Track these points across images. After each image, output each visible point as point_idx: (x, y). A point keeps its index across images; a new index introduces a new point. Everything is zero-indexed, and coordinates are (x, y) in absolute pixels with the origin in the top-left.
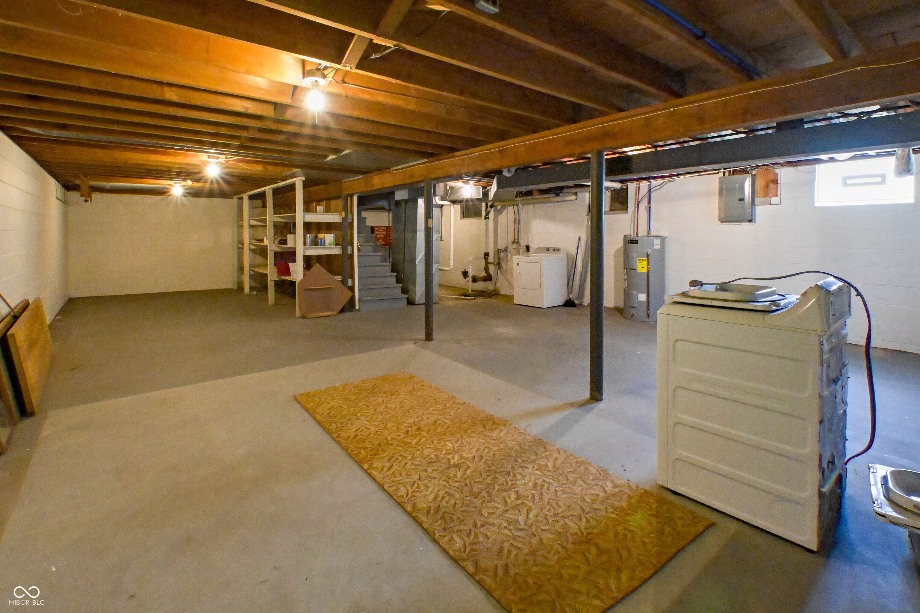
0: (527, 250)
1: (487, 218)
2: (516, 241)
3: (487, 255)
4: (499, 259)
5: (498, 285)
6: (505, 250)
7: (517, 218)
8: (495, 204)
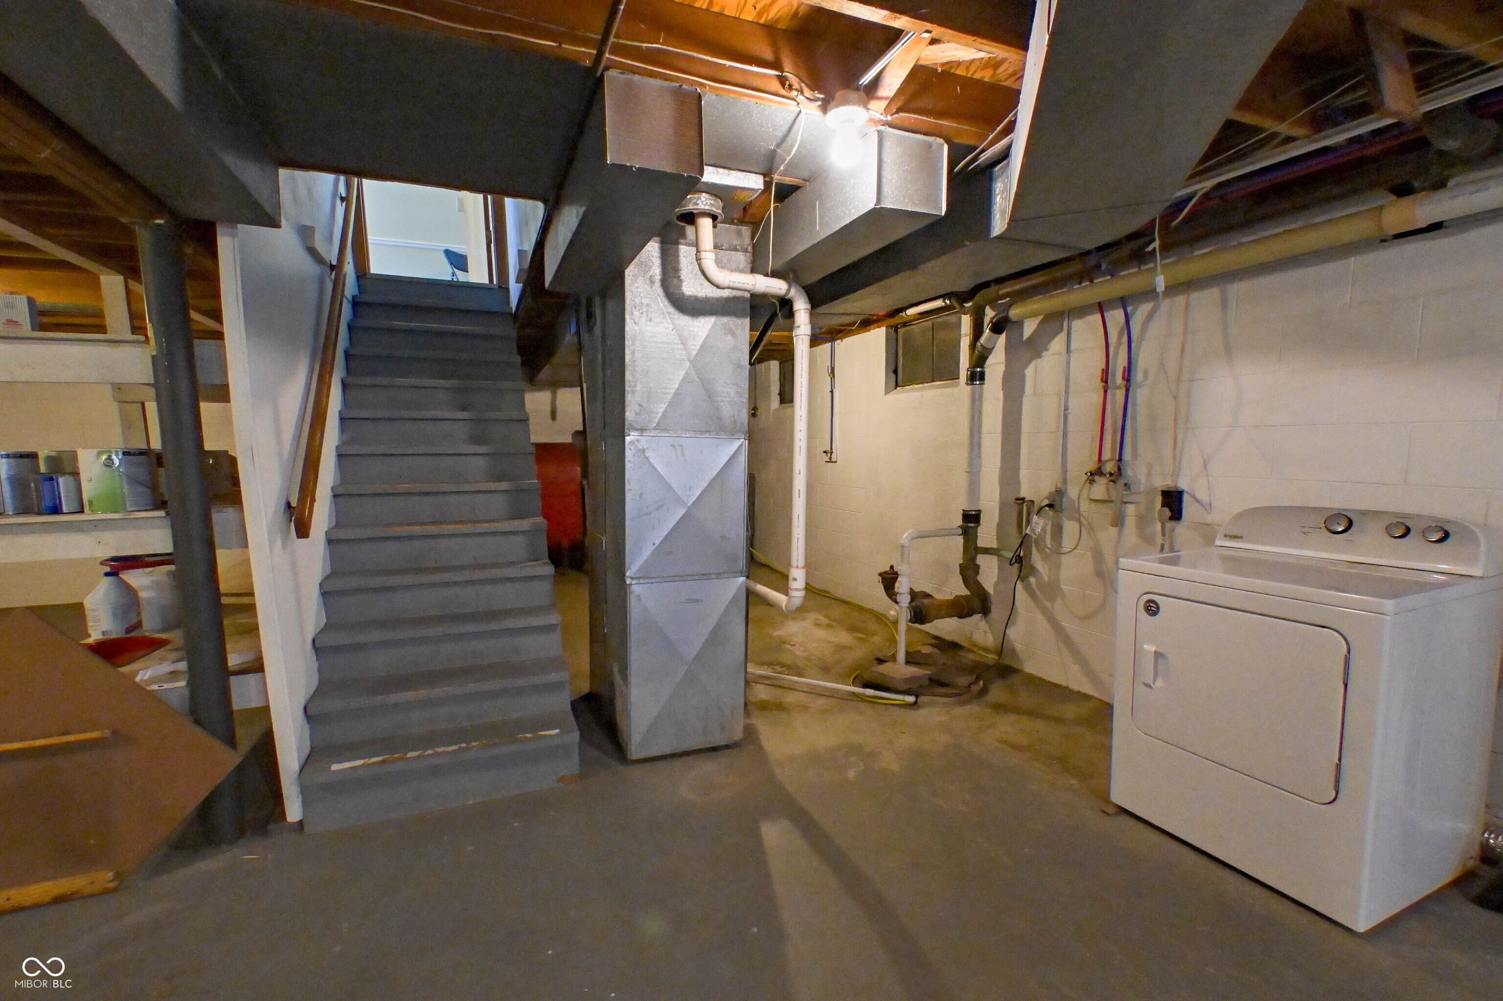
0: (1167, 512)
1: (977, 376)
2: (1109, 467)
3: (971, 519)
4: (1024, 541)
5: (1015, 634)
6: (1050, 506)
7: (1120, 363)
8: (1014, 313)
